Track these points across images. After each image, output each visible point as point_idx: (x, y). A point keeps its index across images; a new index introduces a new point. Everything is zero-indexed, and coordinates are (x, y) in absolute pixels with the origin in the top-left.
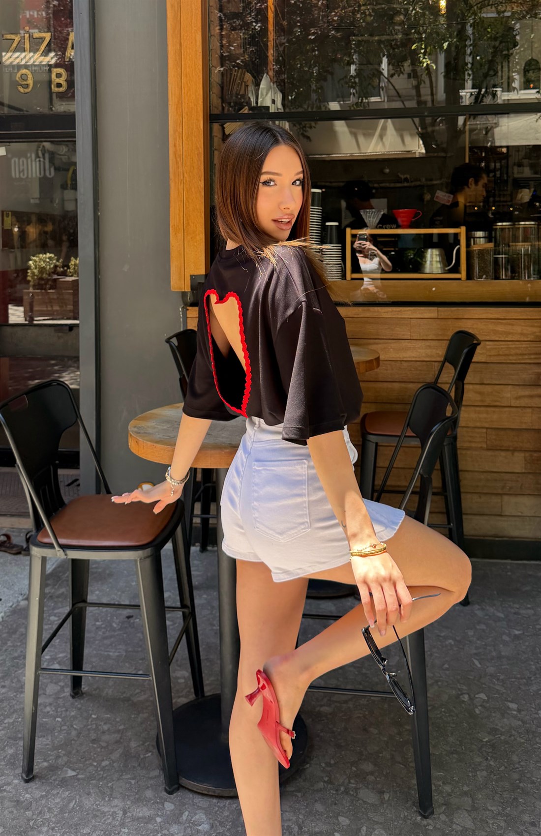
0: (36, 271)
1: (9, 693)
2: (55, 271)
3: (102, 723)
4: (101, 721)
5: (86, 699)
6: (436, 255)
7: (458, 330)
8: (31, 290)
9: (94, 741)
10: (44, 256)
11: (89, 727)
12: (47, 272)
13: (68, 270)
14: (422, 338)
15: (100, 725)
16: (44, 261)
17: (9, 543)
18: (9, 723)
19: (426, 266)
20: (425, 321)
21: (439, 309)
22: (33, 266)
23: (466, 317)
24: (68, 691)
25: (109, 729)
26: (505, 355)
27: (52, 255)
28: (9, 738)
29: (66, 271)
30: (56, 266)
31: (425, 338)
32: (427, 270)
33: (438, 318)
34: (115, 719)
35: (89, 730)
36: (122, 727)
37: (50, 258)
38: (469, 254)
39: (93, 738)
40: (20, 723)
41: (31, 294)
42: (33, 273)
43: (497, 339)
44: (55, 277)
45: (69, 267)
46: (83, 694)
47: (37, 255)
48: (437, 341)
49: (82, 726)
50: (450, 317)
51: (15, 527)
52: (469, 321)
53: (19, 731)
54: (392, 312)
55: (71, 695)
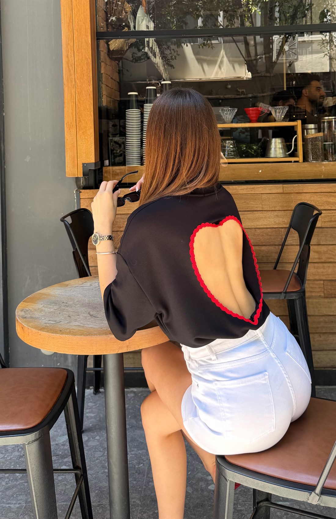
6: (279, 143)
7: (299, 202)
14: (271, 210)
19: (271, 152)
20: (273, 196)
21: (284, 185)
32: (272, 155)
33: (283, 193)
38: (304, 139)
43: (329, 208)
50: (292, 192)
54: (247, 189)
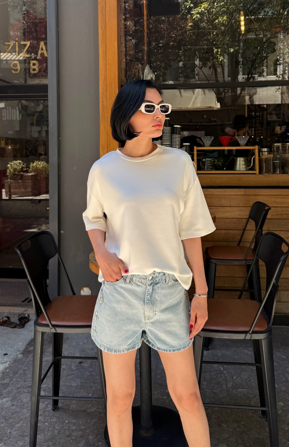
0: (12, 170)
1: (17, 409)
2: (22, 170)
3: (72, 425)
4: (71, 424)
5: (61, 411)
6: (242, 161)
7: (255, 201)
8: (9, 180)
9: (68, 436)
10: (16, 162)
11: (64, 428)
12: (18, 171)
13: (29, 170)
14: (236, 206)
15: (71, 427)
16: (16, 165)
17: (9, 321)
18: (18, 427)
19: (237, 167)
20: (238, 197)
21: (246, 190)
22: (10, 168)
23: (260, 194)
24: (50, 407)
25: (76, 429)
26: (281, 215)
27: (20, 161)
28: (19, 436)
29: (28, 170)
30: (22, 168)
31: (238, 206)
32: (238, 169)
33: (245, 195)
34: (79, 422)
35: (64, 430)
36: (83, 428)
37: (20, 163)
38: (260, 161)
39: (67, 434)
40: (25, 427)
41: (10, 183)
42: (10, 171)
43: (277, 206)
44: (22, 173)
45: (29, 168)
46: (59, 408)
47: (13, 161)
48: (244, 207)
49: (60, 427)
50: (251, 194)
51: (11, 312)
52: (261, 196)
53: (24, 431)
54: (220, 191)
55: (52, 409)
